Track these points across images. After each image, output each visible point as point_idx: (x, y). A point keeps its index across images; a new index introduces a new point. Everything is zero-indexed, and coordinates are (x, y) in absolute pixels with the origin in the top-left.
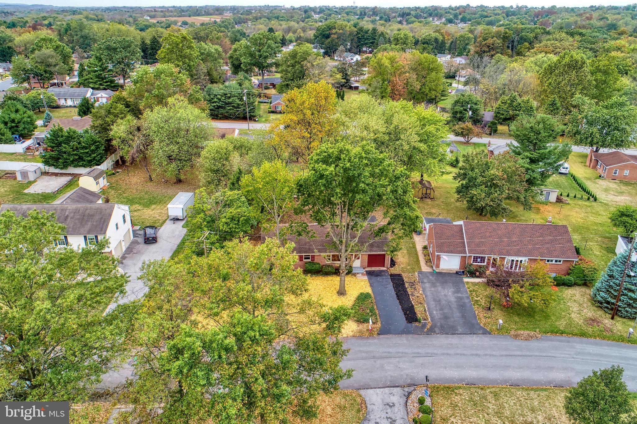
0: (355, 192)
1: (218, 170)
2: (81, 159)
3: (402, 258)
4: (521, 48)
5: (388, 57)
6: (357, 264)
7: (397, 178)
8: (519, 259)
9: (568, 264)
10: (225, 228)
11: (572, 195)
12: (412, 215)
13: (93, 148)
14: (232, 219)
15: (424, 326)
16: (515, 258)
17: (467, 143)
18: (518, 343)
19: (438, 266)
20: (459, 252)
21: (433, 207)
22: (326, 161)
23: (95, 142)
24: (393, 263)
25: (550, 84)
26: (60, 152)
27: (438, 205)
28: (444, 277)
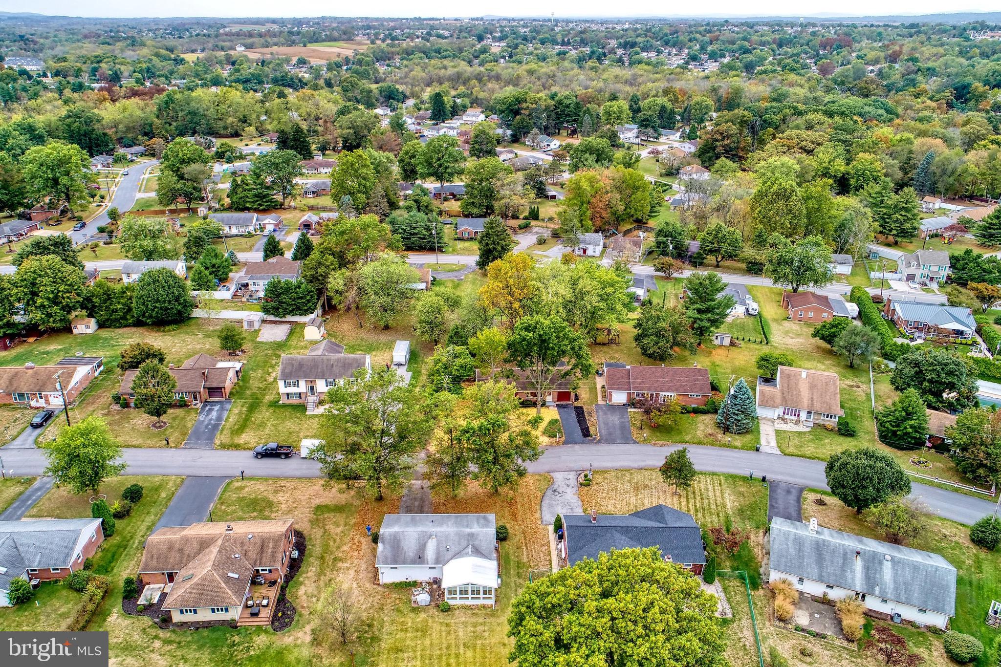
0: (547, 348)
1: (431, 322)
2: (298, 308)
3: (584, 394)
4: (764, 134)
5: (588, 177)
6: (549, 399)
7: (575, 340)
8: (669, 394)
9: (705, 398)
10: (457, 373)
11: (747, 339)
12: (587, 363)
13: (308, 298)
14: (462, 367)
15: (594, 439)
16: (667, 394)
17: (668, 278)
18: (656, 448)
19: (610, 400)
20: (626, 390)
21: (617, 352)
22: (527, 329)
23: (310, 292)
24: (577, 398)
25: (760, 212)
26: (281, 302)
27: (622, 350)
28: (613, 408)
